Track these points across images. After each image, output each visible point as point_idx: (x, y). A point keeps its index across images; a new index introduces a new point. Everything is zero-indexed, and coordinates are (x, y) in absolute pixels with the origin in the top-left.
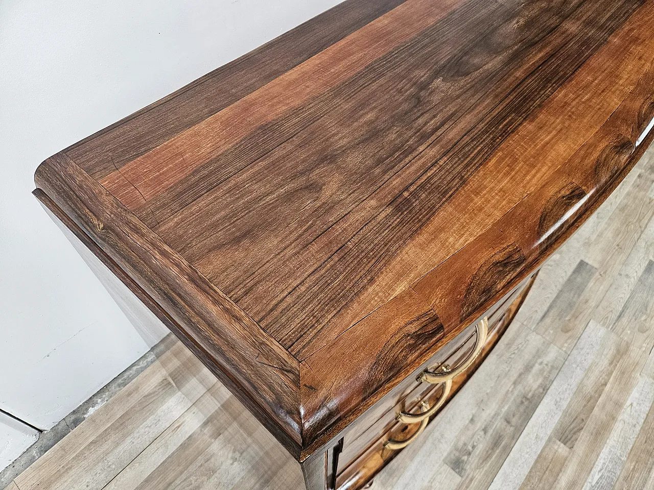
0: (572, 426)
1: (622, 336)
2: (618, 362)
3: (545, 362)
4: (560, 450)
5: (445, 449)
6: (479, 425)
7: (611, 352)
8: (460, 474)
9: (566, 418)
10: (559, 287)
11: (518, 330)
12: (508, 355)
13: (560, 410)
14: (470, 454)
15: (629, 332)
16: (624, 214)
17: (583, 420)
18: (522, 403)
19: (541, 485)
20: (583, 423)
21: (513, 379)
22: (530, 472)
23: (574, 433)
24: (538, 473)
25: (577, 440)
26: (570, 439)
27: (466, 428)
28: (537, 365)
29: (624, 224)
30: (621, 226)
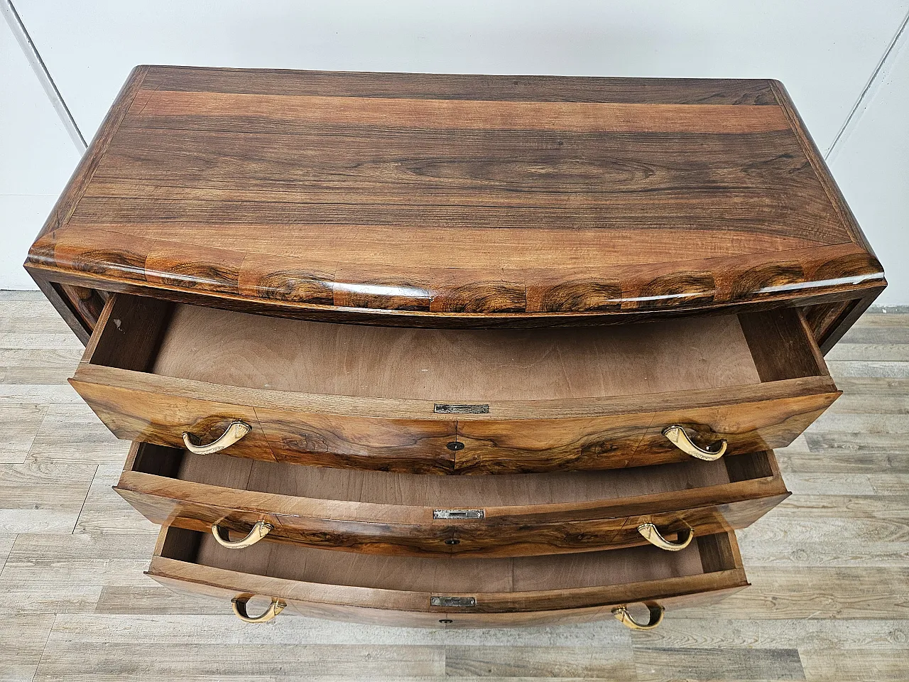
0: (472, 663)
1: (638, 665)
2: (598, 677)
4: (436, 664)
7: (604, 662)
9: (477, 652)
13: (481, 642)
15: (653, 671)
16: (838, 582)
17: (490, 671)
19: (385, 664)
20: (486, 674)
22: (391, 646)
23: (466, 670)
24: (395, 654)
25: (462, 676)
26: (456, 668)
29: (820, 589)
30: (813, 588)
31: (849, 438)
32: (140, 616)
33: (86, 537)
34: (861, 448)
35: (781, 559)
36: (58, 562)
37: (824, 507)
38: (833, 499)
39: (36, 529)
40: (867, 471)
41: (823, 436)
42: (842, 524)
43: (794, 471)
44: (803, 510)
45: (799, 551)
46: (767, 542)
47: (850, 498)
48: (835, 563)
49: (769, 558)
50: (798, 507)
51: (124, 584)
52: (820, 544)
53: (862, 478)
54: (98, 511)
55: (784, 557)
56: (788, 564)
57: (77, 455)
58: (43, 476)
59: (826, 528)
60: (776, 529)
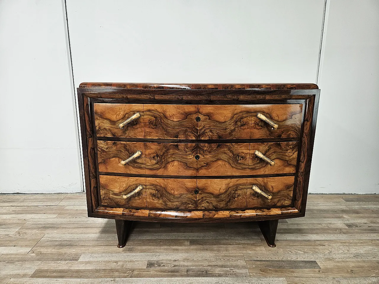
3: (234, 271)
5: (154, 259)
6: (176, 263)
8: (147, 267)
10: (283, 260)
11: (238, 256)
12: (221, 258)
14: (160, 266)
18: (203, 272)
21: (210, 264)
27: (170, 260)
28: (228, 269)
29: (372, 267)
30: (368, 267)
31: (363, 224)
32: (51, 279)
33: (33, 254)
34: (369, 227)
35: (349, 258)
36: (18, 262)
37: (361, 243)
38: (364, 240)
39: (12, 252)
40: (375, 233)
41: (352, 224)
42: (372, 247)
43: (344, 233)
44: (353, 244)
45: (356, 256)
46: (342, 253)
47: (372, 240)
48: (374, 259)
49: (344, 258)
50: (350, 243)
51: (46, 268)
52: (365, 253)
53: (375, 235)
54: (41, 247)
55: (350, 258)
56: (354, 260)
57: (37, 232)
58: (20, 237)
59: (365, 249)
60: (343, 249)
